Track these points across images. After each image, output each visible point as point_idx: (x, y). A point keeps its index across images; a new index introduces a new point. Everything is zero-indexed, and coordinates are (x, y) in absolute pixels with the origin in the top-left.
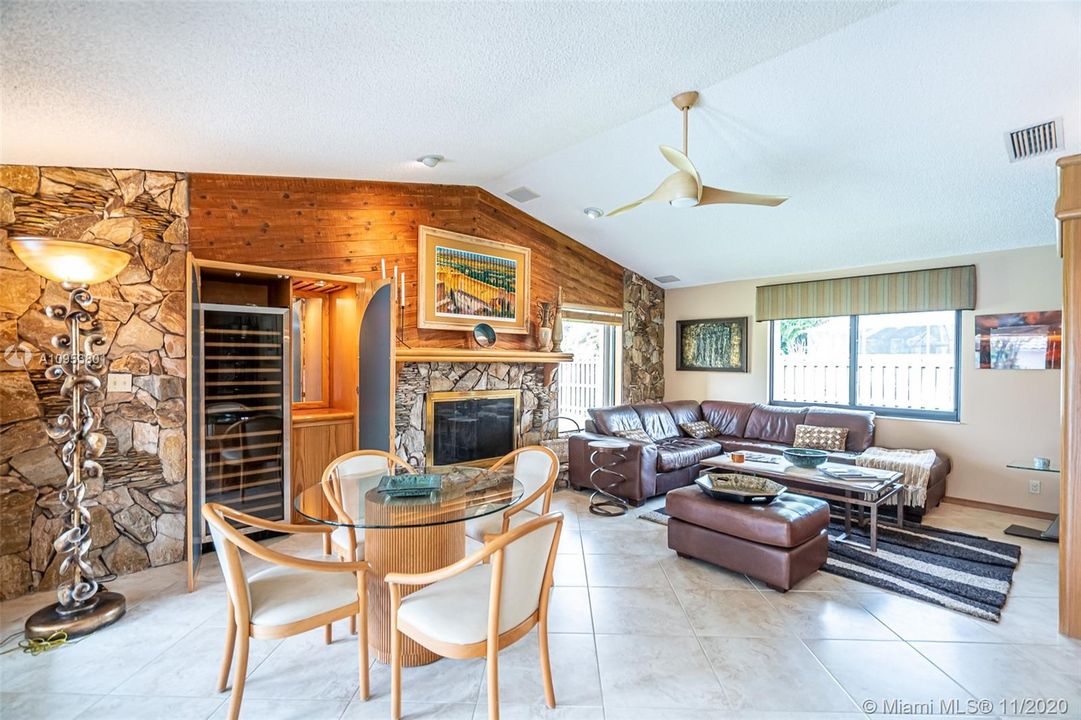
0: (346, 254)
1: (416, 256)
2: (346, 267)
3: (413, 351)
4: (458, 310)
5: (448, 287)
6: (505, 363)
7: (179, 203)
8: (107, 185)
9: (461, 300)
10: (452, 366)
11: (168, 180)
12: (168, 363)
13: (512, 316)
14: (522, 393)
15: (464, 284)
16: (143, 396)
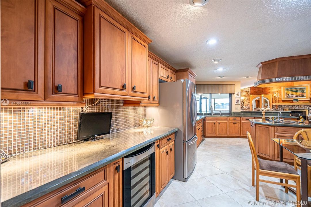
0: (269, 92)
1: (281, 90)
2: (269, 93)
3: (281, 103)
4: (290, 97)
5: (288, 94)
6: (303, 105)
7: (249, 90)
8: (243, 90)
9: (291, 96)
10: (289, 105)
11: (248, 88)
12: (248, 105)
13: (305, 97)
14: (308, 110)
15: (291, 93)
16: (246, 108)
